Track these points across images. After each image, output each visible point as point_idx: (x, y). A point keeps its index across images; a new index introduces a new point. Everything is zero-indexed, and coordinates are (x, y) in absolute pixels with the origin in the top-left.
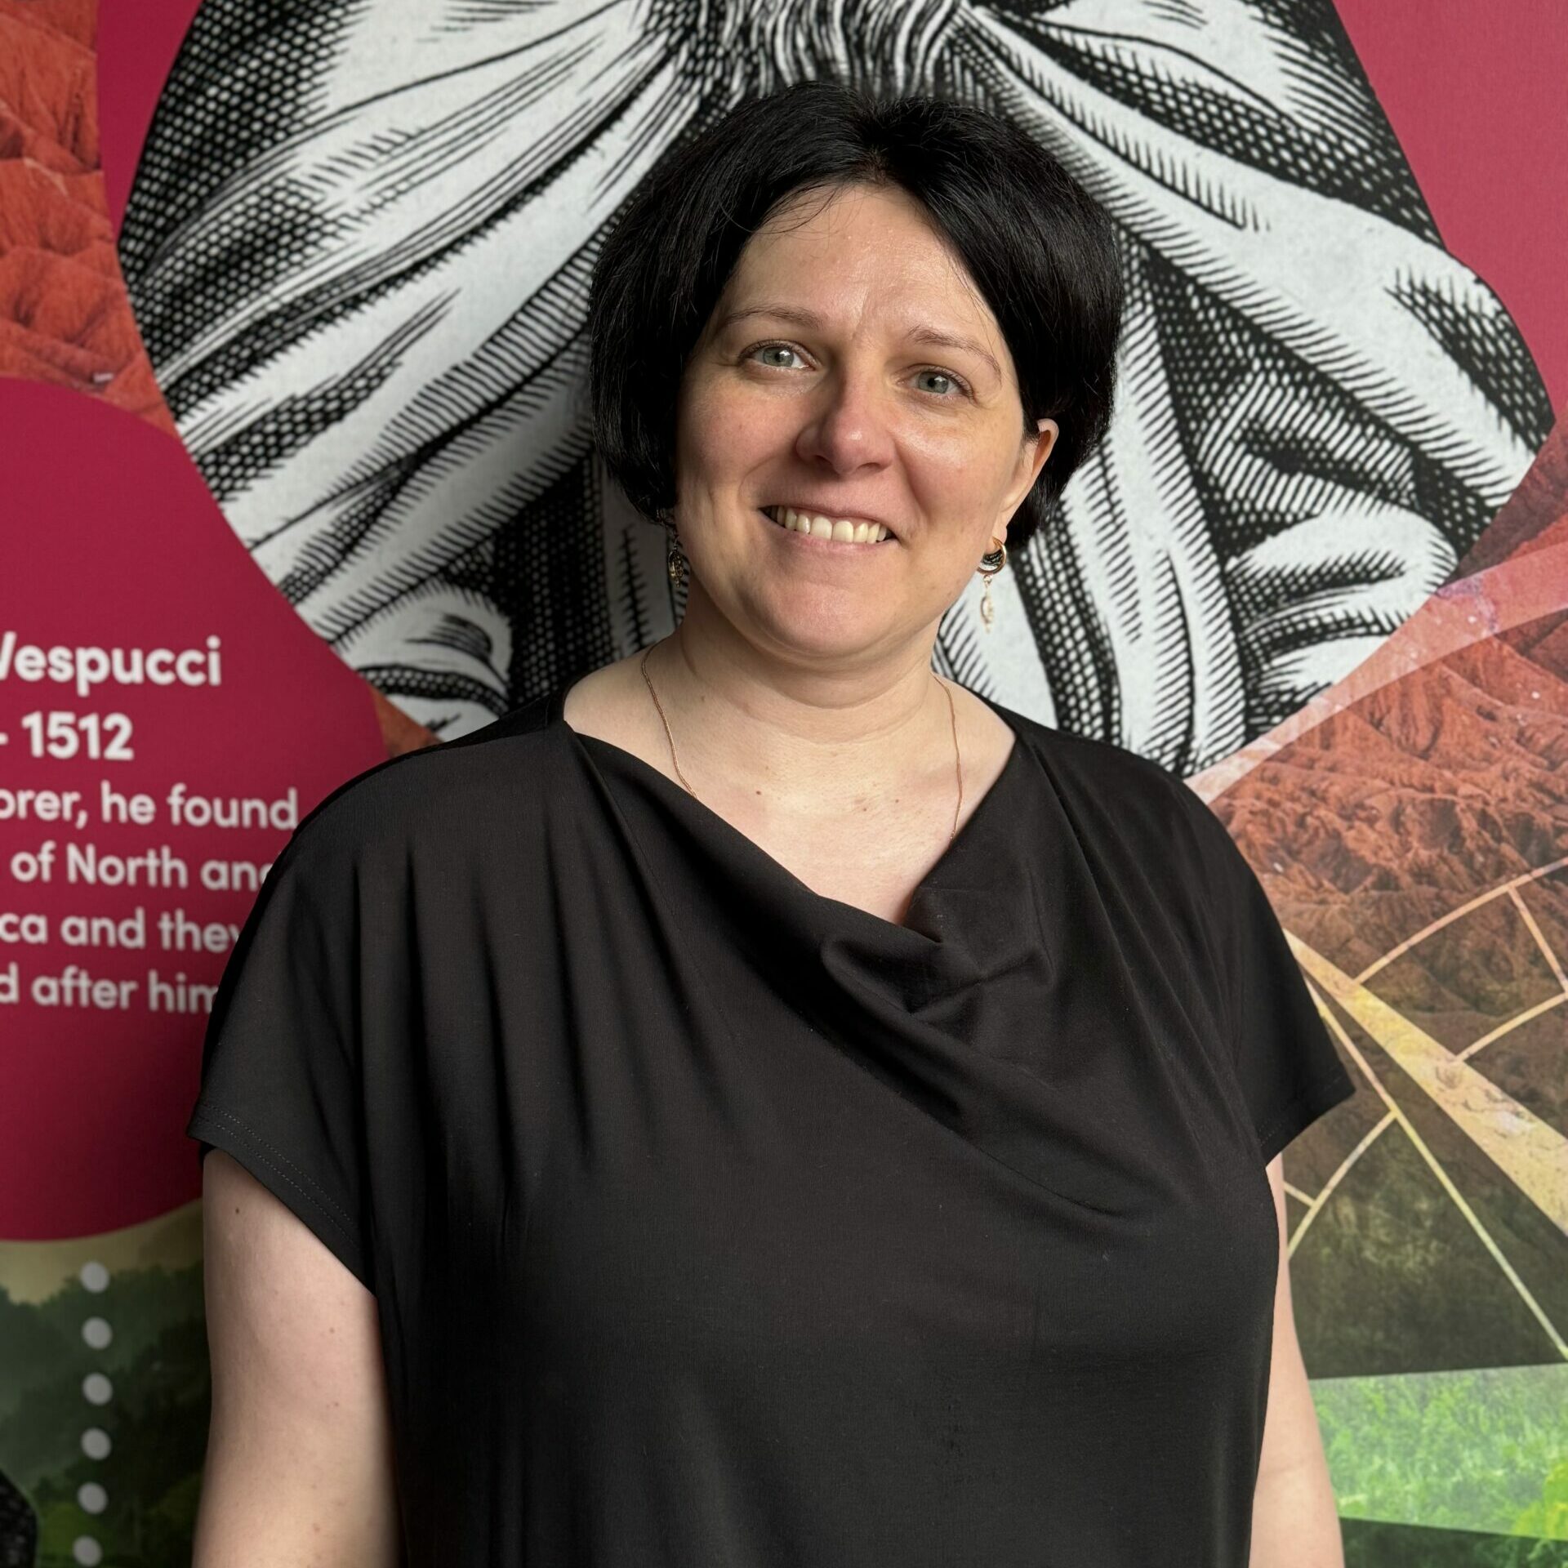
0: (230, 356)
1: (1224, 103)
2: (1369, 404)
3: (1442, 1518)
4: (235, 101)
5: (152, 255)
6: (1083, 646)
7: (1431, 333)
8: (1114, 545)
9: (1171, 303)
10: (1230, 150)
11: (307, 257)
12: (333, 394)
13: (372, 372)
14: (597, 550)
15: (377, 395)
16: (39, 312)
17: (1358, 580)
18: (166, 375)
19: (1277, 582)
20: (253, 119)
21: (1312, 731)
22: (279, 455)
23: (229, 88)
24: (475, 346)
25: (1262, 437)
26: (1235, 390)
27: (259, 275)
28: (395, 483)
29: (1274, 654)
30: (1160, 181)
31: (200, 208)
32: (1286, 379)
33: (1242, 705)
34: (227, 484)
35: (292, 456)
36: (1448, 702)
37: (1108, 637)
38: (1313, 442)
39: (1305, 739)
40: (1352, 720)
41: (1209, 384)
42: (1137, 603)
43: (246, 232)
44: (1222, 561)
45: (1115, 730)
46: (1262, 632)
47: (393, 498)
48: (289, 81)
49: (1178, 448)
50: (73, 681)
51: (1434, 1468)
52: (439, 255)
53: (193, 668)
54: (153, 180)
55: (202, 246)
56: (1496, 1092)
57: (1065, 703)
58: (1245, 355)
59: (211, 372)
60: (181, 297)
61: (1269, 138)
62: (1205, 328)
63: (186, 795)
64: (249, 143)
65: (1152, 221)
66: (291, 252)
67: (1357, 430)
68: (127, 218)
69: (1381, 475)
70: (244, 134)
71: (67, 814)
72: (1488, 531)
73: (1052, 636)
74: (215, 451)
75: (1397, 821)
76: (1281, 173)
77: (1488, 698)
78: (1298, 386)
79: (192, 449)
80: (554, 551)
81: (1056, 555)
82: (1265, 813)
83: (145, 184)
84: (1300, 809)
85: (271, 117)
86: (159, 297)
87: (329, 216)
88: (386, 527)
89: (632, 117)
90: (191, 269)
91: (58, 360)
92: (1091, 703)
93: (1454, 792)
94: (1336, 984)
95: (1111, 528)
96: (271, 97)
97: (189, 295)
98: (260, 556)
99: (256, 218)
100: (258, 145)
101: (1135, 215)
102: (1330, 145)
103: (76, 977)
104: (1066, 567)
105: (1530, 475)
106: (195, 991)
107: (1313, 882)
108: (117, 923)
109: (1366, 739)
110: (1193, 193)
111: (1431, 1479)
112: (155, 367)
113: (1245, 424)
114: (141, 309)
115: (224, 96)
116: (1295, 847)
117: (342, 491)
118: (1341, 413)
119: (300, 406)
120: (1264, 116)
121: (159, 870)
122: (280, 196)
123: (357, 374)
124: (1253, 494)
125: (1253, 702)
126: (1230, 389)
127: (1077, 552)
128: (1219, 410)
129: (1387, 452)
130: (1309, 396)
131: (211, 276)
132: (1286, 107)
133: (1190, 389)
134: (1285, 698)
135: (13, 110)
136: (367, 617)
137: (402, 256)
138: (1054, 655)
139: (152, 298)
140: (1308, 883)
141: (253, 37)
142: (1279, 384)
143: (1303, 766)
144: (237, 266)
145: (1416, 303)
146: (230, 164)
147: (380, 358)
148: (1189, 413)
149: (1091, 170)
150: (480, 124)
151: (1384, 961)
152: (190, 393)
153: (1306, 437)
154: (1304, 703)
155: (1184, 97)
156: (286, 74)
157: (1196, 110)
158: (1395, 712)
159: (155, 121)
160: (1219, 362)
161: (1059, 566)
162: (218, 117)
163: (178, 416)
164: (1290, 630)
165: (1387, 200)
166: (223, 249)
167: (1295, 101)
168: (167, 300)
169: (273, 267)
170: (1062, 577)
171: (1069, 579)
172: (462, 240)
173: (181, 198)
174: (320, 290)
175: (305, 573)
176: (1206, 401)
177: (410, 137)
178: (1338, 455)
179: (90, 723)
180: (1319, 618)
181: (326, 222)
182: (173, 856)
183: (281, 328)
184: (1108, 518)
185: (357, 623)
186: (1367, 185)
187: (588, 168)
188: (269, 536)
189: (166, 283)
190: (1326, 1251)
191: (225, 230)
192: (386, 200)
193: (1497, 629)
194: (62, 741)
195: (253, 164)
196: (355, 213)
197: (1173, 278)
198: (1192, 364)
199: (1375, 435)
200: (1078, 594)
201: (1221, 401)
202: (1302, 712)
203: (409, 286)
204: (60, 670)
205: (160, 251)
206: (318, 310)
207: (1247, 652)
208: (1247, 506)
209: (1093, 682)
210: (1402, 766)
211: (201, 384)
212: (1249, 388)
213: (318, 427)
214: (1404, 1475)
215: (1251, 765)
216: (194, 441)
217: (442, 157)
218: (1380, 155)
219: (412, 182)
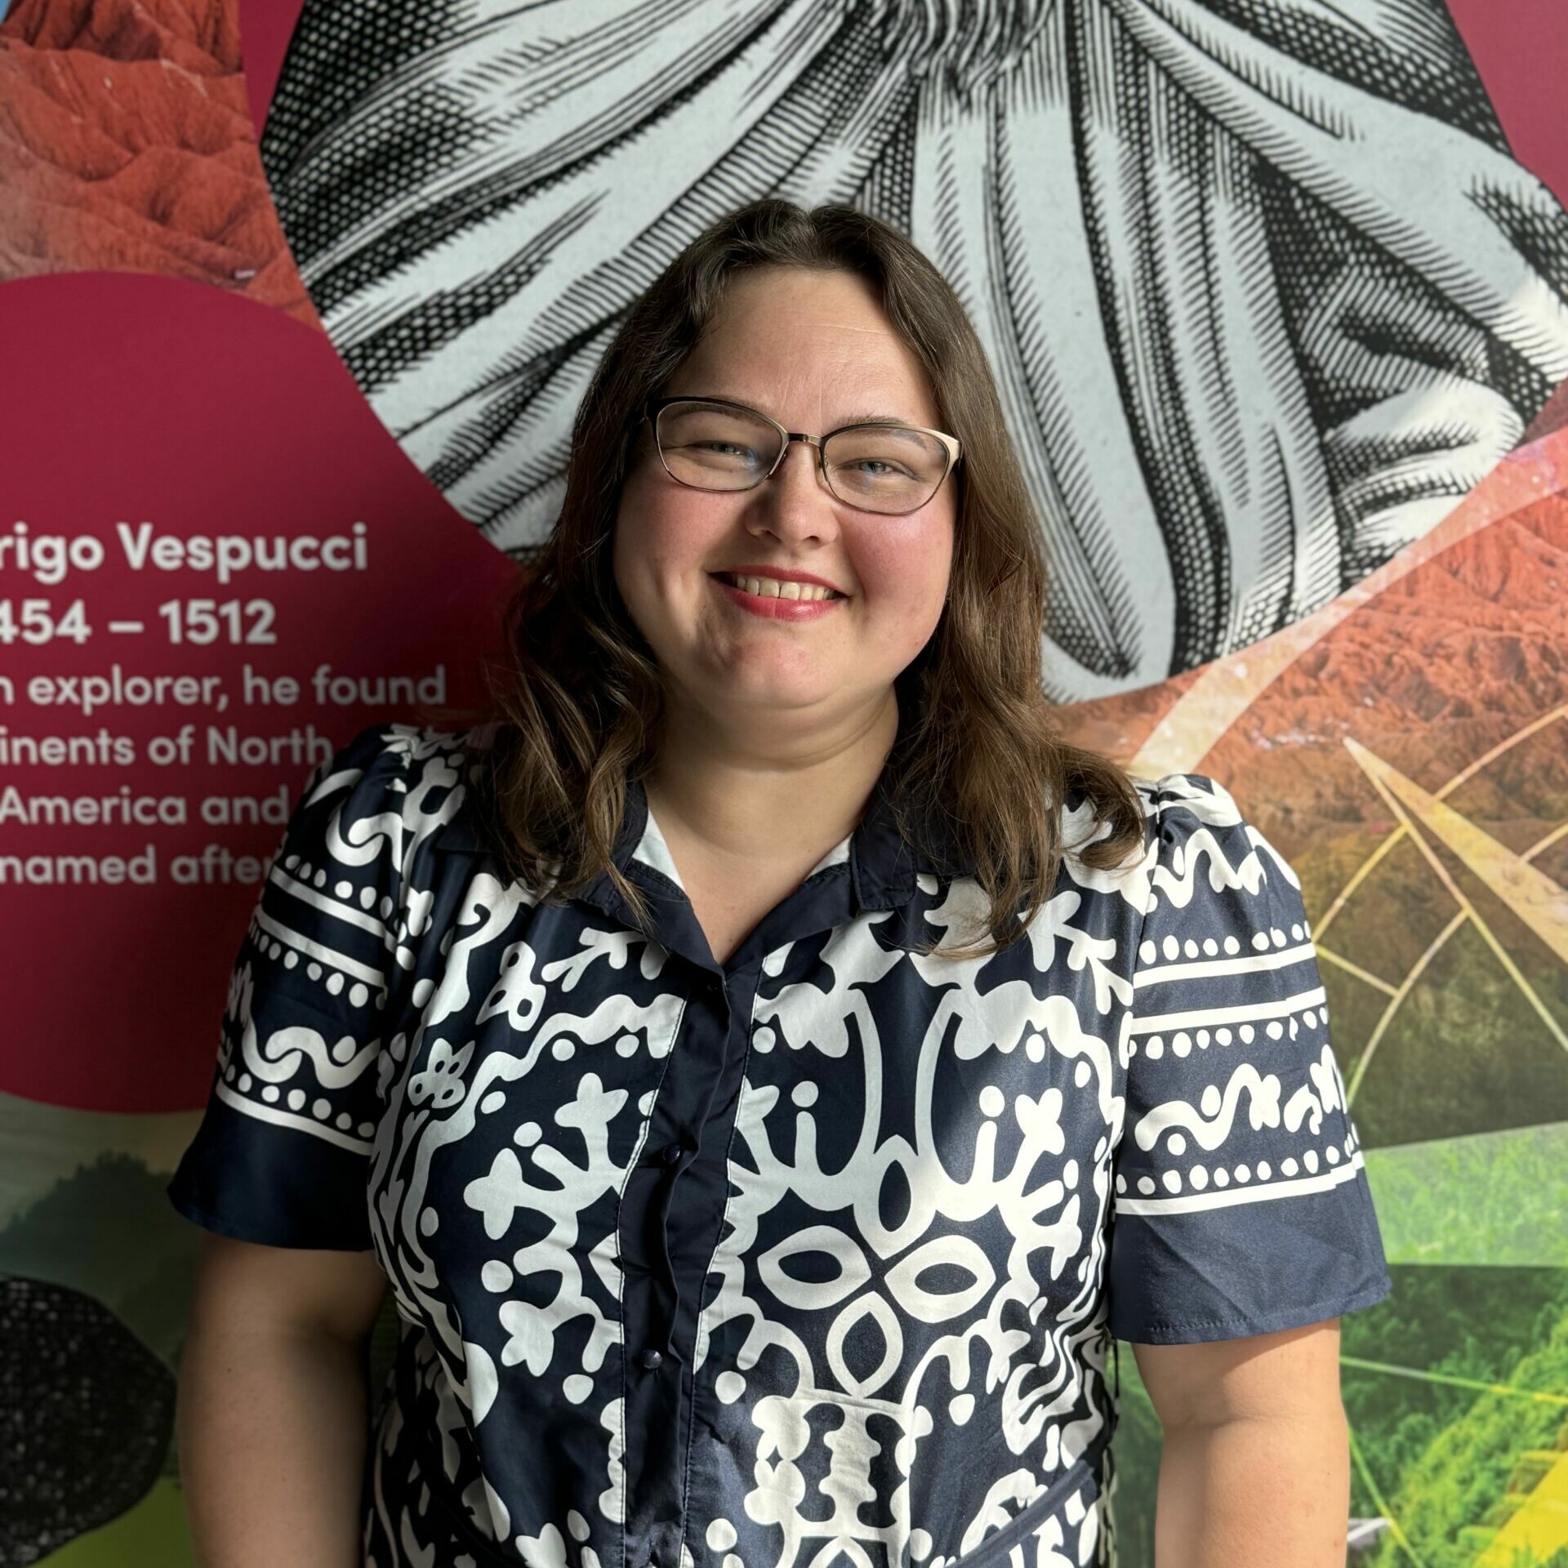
0: (377, 253)
1: (1324, 27)
2: (1450, 293)
3: (1507, 1258)
5: (297, 156)
6: (1197, 511)
7: (1503, 231)
8: (1225, 420)
9: (1277, 204)
10: (1329, 69)
11: (456, 159)
12: (482, 290)
13: (522, 269)
15: (526, 291)
16: (176, 210)
17: (1439, 447)
18: (311, 272)
19: (1369, 451)
20: (402, 26)
21: (1399, 582)
22: (427, 348)
24: (624, 243)
25: (1357, 323)
26: (1333, 281)
27: (408, 176)
28: (544, 374)
29: (1366, 513)
30: (1268, 95)
31: (347, 111)
32: (1378, 271)
33: (1337, 560)
34: (373, 376)
35: (440, 348)
36: (1515, 552)
37: (1219, 503)
38: (1400, 327)
39: (1392, 589)
40: (1433, 570)
41: (1310, 275)
42: (1245, 473)
43: (393, 135)
44: (1321, 433)
45: (1225, 586)
46: (1356, 495)
47: (542, 388)
49: (1283, 333)
50: (214, 569)
51: (1500, 1214)
52: (589, 158)
53: (338, 553)
54: (297, 83)
55: (349, 148)
56: (1554, 887)
57: (1180, 563)
58: (1342, 251)
59: (357, 269)
60: (326, 196)
61: (1364, 59)
62: (1307, 226)
63: (331, 676)
64: (397, 50)
65: (1261, 130)
66: (440, 154)
67: (1439, 316)
68: (270, 119)
69: (1459, 355)
70: (392, 40)
71: (207, 698)
72: (1549, 404)
73: (1168, 503)
74: (361, 345)
75: (1471, 657)
76: (1374, 90)
77: (1548, 547)
78: (1388, 277)
79: (337, 343)
81: (1173, 430)
82: (1357, 655)
83: (290, 87)
84: (1388, 650)
85: (420, 25)
86: (303, 196)
87: (479, 120)
88: (535, 416)
89: (779, 30)
90: (337, 169)
91: (198, 257)
92: (1203, 562)
93: (1519, 629)
94: (1418, 802)
95: (1222, 405)
96: (420, 5)
97: (335, 194)
98: (408, 445)
99: (404, 121)
100: (406, 51)
101: (1245, 125)
102: (1417, 67)
103: (217, 855)
104: (1182, 441)
107: (1398, 712)
108: (260, 802)
109: (1444, 586)
110: (1297, 106)
111: (1498, 1224)
112: (299, 264)
113: (1342, 312)
114: (285, 208)
116: (1383, 683)
117: (491, 382)
118: (1425, 301)
119: (448, 301)
120: (1359, 40)
121: (304, 749)
122: (429, 100)
123: (506, 270)
124: (1348, 373)
125: (1348, 557)
126: (1328, 280)
127: (1192, 427)
128: (1319, 299)
129: (1465, 335)
130: (1398, 286)
131: (357, 177)
132: (1378, 32)
133: (1294, 280)
134: (1376, 553)
135: (150, 13)
136: (515, 501)
137: (552, 158)
138: (1170, 520)
139: (296, 197)
140: (1394, 715)
142: (1372, 276)
143: (1391, 612)
144: (385, 167)
145: (1489, 206)
146: (378, 69)
147: (529, 255)
148: (1292, 302)
149: (1206, 85)
150: (630, 35)
151: (1459, 780)
152: (335, 289)
153: (1395, 322)
154: (1391, 557)
155: (1289, 21)
157: (1300, 33)
158: (1470, 563)
159: (300, 25)
160: (1319, 257)
161: (1175, 440)
162: (365, 23)
163: (323, 311)
164: (1380, 493)
165: (1465, 115)
166: (370, 150)
167: (1386, 27)
168: (312, 200)
169: (422, 168)
170: (1178, 450)
171: (1184, 452)
172: (612, 144)
173: (327, 101)
174: (469, 190)
175: (452, 460)
176: (1308, 291)
177: (560, 46)
178: (1422, 338)
179: (231, 609)
180: (1405, 482)
181: (476, 126)
182: (319, 734)
183: (429, 226)
184: (1220, 397)
185: (506, 507)
186: (1447, 102)
187: (737, 77)
188: (417, 426)
189: (310, 183)
190: (1408, 1034)
191: (372, 132)
192: (536, 105)
193: (1557, 488)
194: (202, 628)
195: (401, 69)
196: (505, 117)
197: (1279, 182)
198: (1296, 258)
199: (1455, 320)
200: (1192, 465)
201: (1321, 291)
202: (1390, 564)
203: (559, 188)
204: (200, 559)
205: (305, 152)
206: (467, 210)
207: (1342, 513)
208: (1343, 384)
209: (1205, 544)
210: (1477, 609)
211: (347, 280)
212: (1346, 279)
213: (467, 321)
214: (1474, 1223)
215: (1345, 613)
216: (340, 335)
217: (592, 66)
218: (1459, 76)
219: (561, 88)
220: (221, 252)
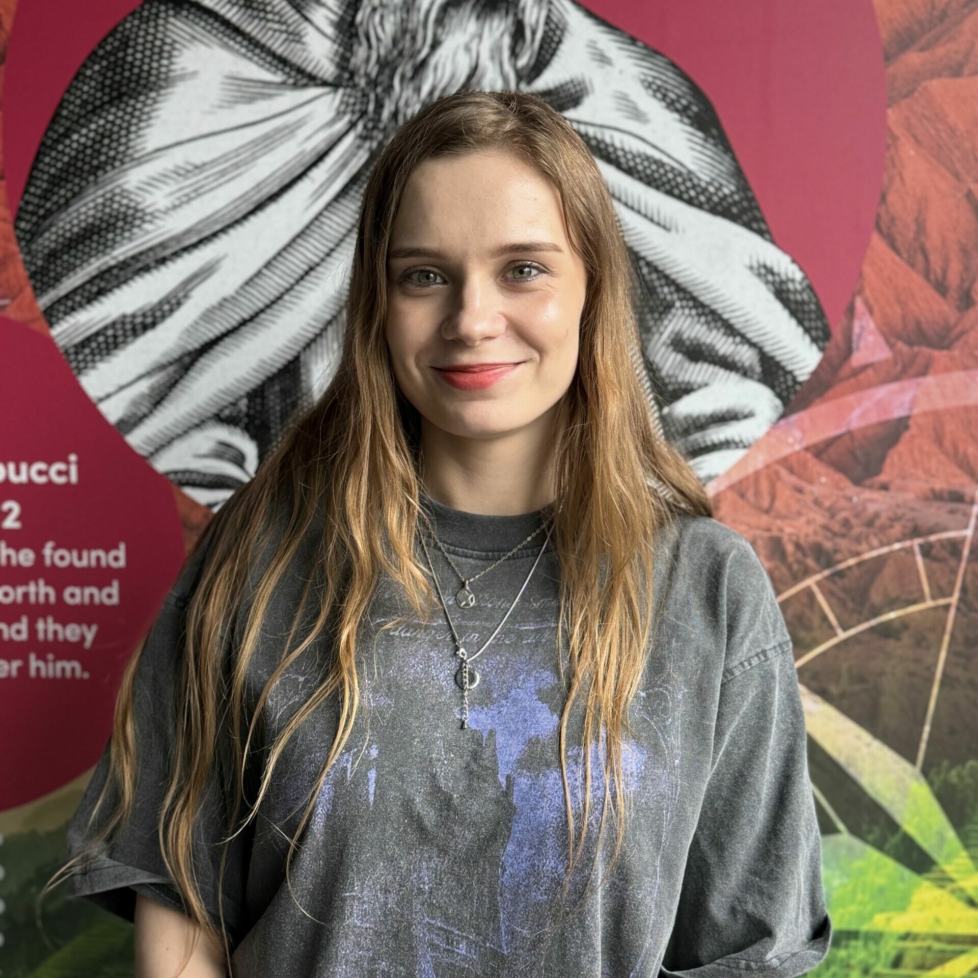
1: (659, 164)
2: (738, 326)
4: (89, 143)
5: (36, 231)
10: (662, 189)
11: (133, 234)
12: (149, 314)
13: (174, 301)
15: (176, 315)
17: (732, 419)
18: (44, 301)
19: (690, 422)
20: (101, 154)
22: (115, 348)
23: (86, 136)
24: (236, 287)
25: (681, 342)
26: (666, 318)
27: (104, 244)
28: (187, 365)
31: (67, 204)
32: (693, 312)
34: (82, 365)
35: (123, 349)
36: (779, 483)
38: (707, 346)
40: (729, 494)
41: (652, 313)
43: (95, 219)
47: (186, 374)
48: (123, 132)
52: (215, 235)
53: (60, 473)
54: (37, 187)
55: (68, 227)
58: (672, 299)
59: (73, 300)
60: (54, 256)
61: (684, 184)
62: (650, 284)
63: (55, 549)
64: (98, 168)
66: (124, 231)
67: (731, 339)
68: (20, 209)
70: (95, 163)
74: (76, 346)
76: (690, 202)
77: (799, 481)
78: (699, 316)
79: (60, 345)
83: (32, 190)
85: (112, 153)
86: (40, 255)
87: (148, 210)
88: (181, 390)
89: (330, 160)
90: (61, 240)
93: (782, 531)
96: (112, 141)
97: (59, 254)
98: (103, 408)
99: (102, 211)
100: (103, 169)
102: (716, 189)
105: (820, 366)
106: (59, 665)
108: (9, 625)
109: (737, 504)
110: (643, 211)
112: (37, 296)
113: (673, 336)
114: (29, 262)
115: (83, 140)
117: (154, 370)
118: (722, 330)
119: (128, 320)
120: (681, 173)
121: (37, 594)
122: (117, 198)
123: (164, 301)
124: (676, 373)
126: (663, 316)
128: (658, 328)
129: (746, 351)
130: (706, 321)
131: (73, 244)
132: (692, 167)
133: (642, 316)
136: (169, 443)
137: (193, 234)
139: (36, 256)
141: (101, 107)
142: (690, 315)
145: (761, 273)
146: (86, 179)
147: (178, 293)
148: (642, 330)
150: (240, 161)
152: (59, 311)
153: (704, 343)
155: (638, 160)
156: (121, 128)
158: (752, 490)
159: (39, 153)
160: (658, 303)
162: (78, 152)
163: (51, 325)
165: (745, 218)
166: (81, 228)
167: (697, 164)
168: (46, 258)
169: (112, 239)
172: (229, 226)
174: (141, 253)
175: (130, 417)
177: (197, 167)
178: (721, 352)
180: (711, 440)
181: (145, 214)
182: (47, 584)
183: (117, 274)
185: (163, 446)
186: (735, 210)
187: (305, 187)
188: (108, 396)
189: (45, 247)
191: (82, 217)
192: (183, 203)
193: (805, 444)
195: (100, 179)
196: (163, 210)
198: (643, 303)
199: (740, 342)
203: (196, 253)
205: (41, 229)
208: (673, 380)
210: (756, 518)
211: (66, 306)
213: (139, 332)
216: (62, 340)
217: (217, 179)
218: (742, 194)
219: (198, 193)
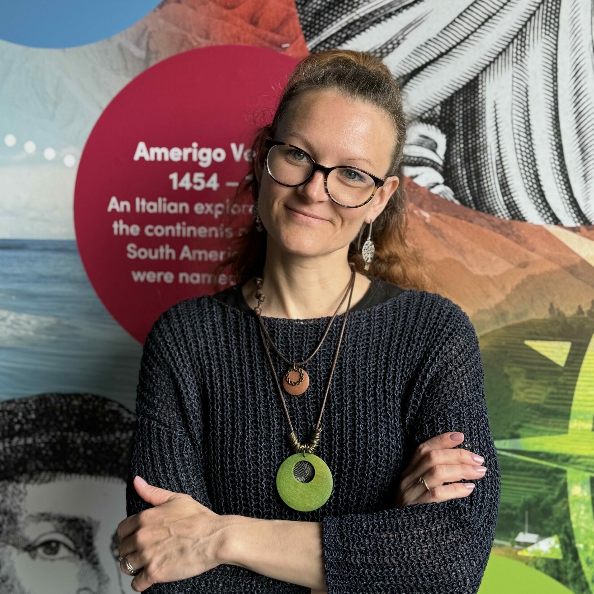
0: (337, 37)
14: (483, 108)
15: (396, 51)
16: (260, 21)
18: (311, 44)
24: (438, 31)
27: (352, 6)
28: (402, 84)
80: (465, 109)
86: (310, 14)
91: (268, 39)
97: (322, 13)
112: (307, 41)
123: (389, 43)
131: (332, 6)
139: (307, 15)
144: (343, 2)
147: (398, 36)
152: (320, 51)
168: (314, 16)
169: (357, 2)
183: (359, 25)
203: (412, 9)
206: (374, 19)
220: (277, 37)
